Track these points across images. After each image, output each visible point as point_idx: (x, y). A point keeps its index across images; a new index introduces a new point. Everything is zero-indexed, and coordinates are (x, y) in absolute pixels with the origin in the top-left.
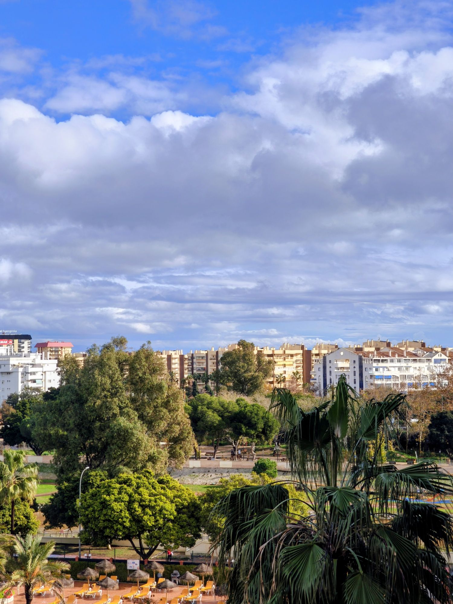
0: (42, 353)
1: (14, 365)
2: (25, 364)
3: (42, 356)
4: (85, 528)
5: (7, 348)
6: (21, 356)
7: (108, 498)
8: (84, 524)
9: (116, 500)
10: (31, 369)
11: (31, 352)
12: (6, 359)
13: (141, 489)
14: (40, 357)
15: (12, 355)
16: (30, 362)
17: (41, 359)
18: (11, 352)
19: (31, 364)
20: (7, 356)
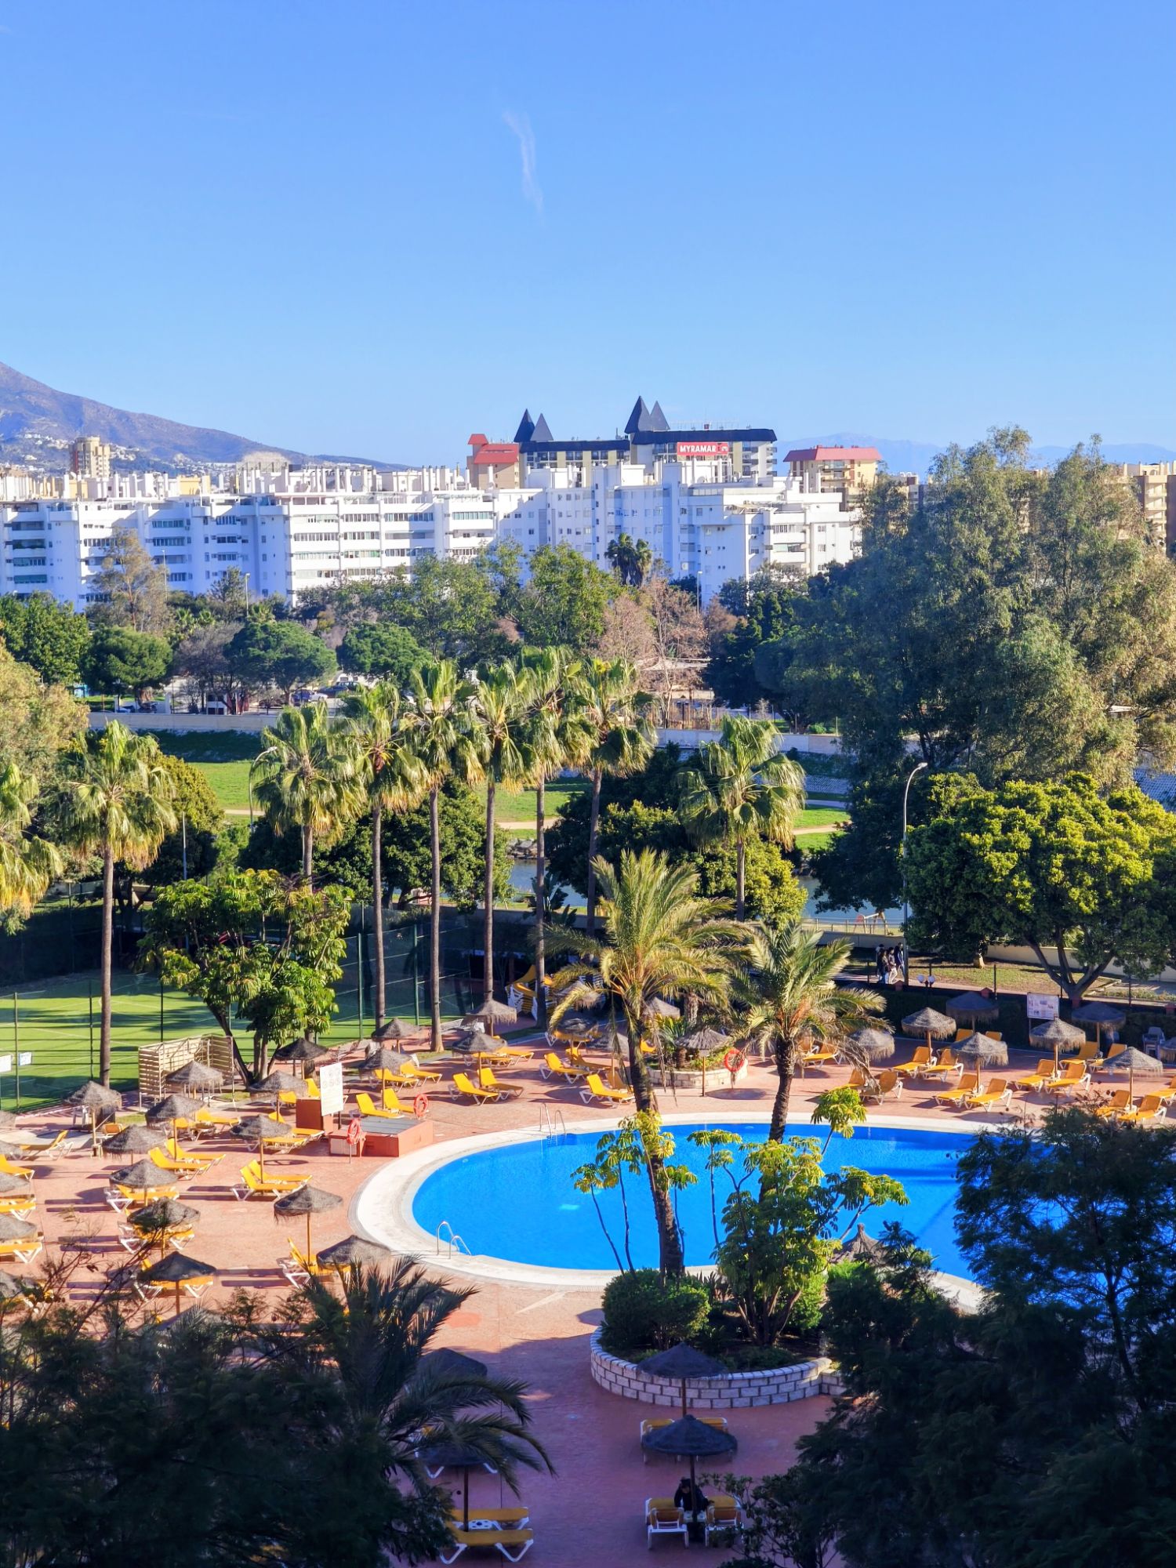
0: (802, 475)
1: (734, 507)
2: (760, 504)
3: (801, 483)
4: (919, 911)
5: (715, 463)
6: (748, 484)
7: (975, 840)
8: (914, 902)
9: (997, 847)
10: (775, 519)
11: (775, 474)
12: (714, 491)
13: (1065, 821)
14: (796, 485)
15: (728, 483)
16: (773, 499)
17: (801, 490)
18: (725, 473)
19: (773, 506)
20: (715, 485)
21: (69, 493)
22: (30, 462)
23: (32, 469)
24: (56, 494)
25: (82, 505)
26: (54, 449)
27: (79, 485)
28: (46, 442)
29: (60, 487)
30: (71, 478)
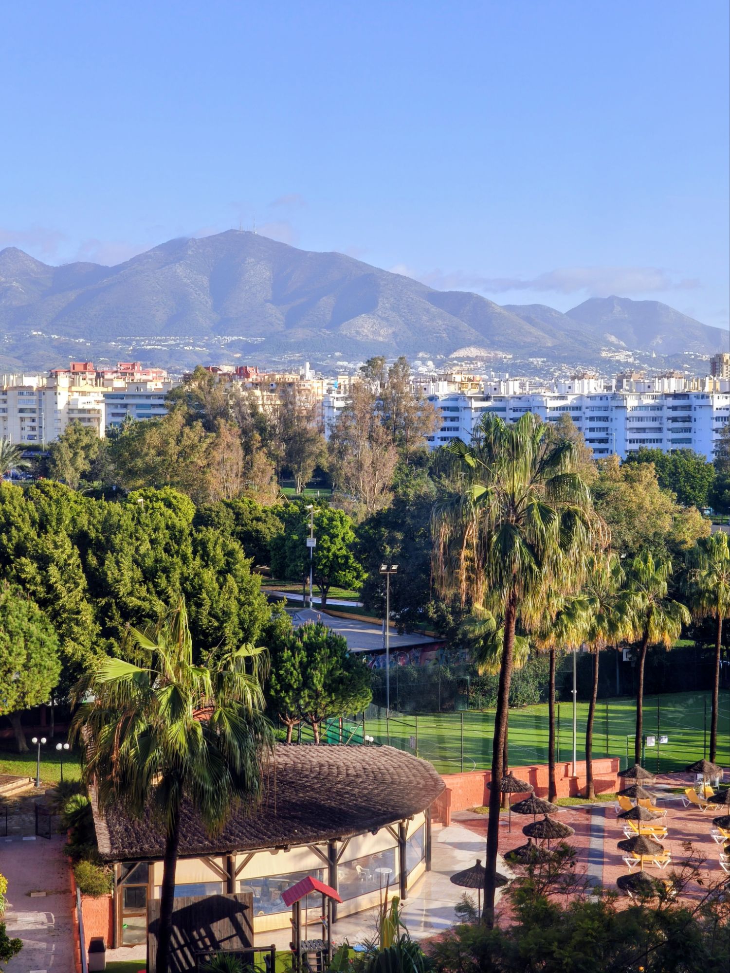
21: (708, 388)
22: (687, 369)
23: (686, 373)
24: (700, 388)
25: (716, 396)
26: (701, 360)
27: (715, 383)
28: (696, 356)
29: (703, 384)
30: (710, 379)
